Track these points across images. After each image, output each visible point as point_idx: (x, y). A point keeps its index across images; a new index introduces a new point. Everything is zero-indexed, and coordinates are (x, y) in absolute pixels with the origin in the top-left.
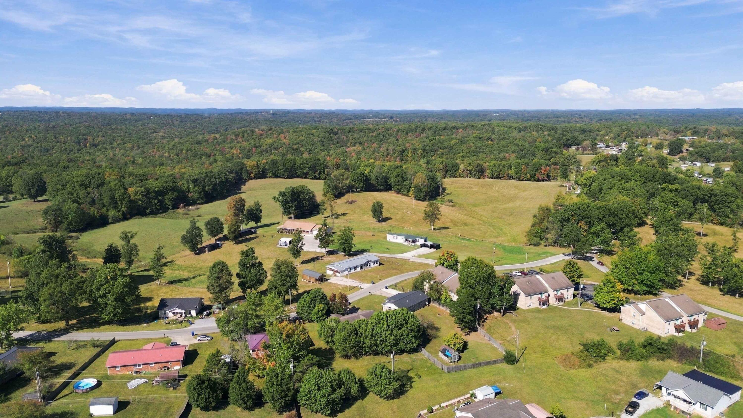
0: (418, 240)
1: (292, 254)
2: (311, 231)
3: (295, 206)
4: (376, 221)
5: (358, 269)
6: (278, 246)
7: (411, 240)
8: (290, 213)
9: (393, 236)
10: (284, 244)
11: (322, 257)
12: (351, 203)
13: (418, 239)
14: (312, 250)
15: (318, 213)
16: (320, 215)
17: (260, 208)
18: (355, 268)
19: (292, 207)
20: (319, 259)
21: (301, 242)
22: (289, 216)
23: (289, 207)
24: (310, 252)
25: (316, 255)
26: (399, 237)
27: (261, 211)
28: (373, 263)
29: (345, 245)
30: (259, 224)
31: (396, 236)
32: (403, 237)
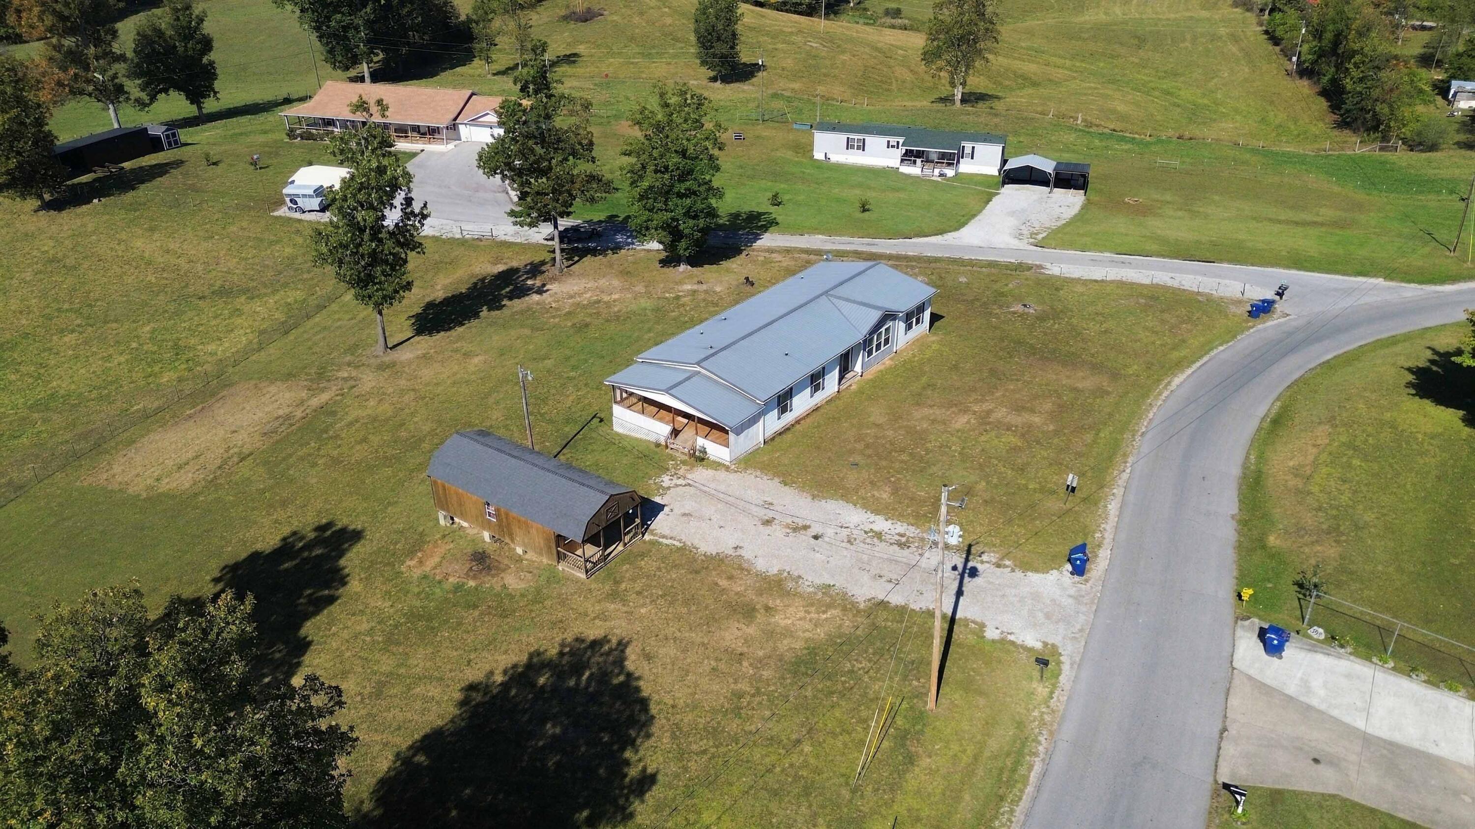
0: (968, 150)
1: (352, 284)
2: (453, 127)
3: (370, 24)
4: (714, 79)
5: (831, 382)
6: (283, 212)
7: (933, 152)
8: (355, 61)
9: (842, 138)
10: (315, 203)
11: (535, 269)
12: (586, 20)
13: (968, 146)
14: (473, 229)
15: (466, 58)
16: (476, 62)
17: (197, 28)
18: (815, 380)
19: (357, 29)
20: (521, 292)
21: (399, 199)
22: (353, 73)
23: (345, 28)
24: (463, 242)
25: (497, 261)
26: (876, 143)
27: (207, 44)
28: (902, 326)
29: (674, 201)
30: (210, 105)
31: (856, 137)
32: (893, 140)
